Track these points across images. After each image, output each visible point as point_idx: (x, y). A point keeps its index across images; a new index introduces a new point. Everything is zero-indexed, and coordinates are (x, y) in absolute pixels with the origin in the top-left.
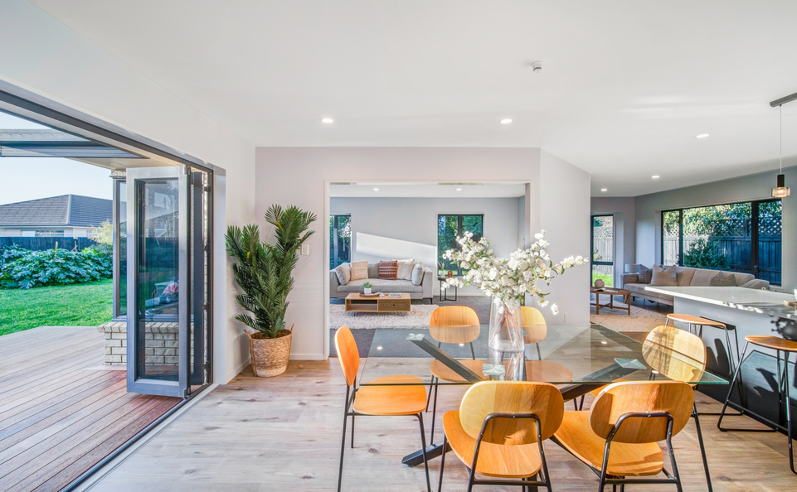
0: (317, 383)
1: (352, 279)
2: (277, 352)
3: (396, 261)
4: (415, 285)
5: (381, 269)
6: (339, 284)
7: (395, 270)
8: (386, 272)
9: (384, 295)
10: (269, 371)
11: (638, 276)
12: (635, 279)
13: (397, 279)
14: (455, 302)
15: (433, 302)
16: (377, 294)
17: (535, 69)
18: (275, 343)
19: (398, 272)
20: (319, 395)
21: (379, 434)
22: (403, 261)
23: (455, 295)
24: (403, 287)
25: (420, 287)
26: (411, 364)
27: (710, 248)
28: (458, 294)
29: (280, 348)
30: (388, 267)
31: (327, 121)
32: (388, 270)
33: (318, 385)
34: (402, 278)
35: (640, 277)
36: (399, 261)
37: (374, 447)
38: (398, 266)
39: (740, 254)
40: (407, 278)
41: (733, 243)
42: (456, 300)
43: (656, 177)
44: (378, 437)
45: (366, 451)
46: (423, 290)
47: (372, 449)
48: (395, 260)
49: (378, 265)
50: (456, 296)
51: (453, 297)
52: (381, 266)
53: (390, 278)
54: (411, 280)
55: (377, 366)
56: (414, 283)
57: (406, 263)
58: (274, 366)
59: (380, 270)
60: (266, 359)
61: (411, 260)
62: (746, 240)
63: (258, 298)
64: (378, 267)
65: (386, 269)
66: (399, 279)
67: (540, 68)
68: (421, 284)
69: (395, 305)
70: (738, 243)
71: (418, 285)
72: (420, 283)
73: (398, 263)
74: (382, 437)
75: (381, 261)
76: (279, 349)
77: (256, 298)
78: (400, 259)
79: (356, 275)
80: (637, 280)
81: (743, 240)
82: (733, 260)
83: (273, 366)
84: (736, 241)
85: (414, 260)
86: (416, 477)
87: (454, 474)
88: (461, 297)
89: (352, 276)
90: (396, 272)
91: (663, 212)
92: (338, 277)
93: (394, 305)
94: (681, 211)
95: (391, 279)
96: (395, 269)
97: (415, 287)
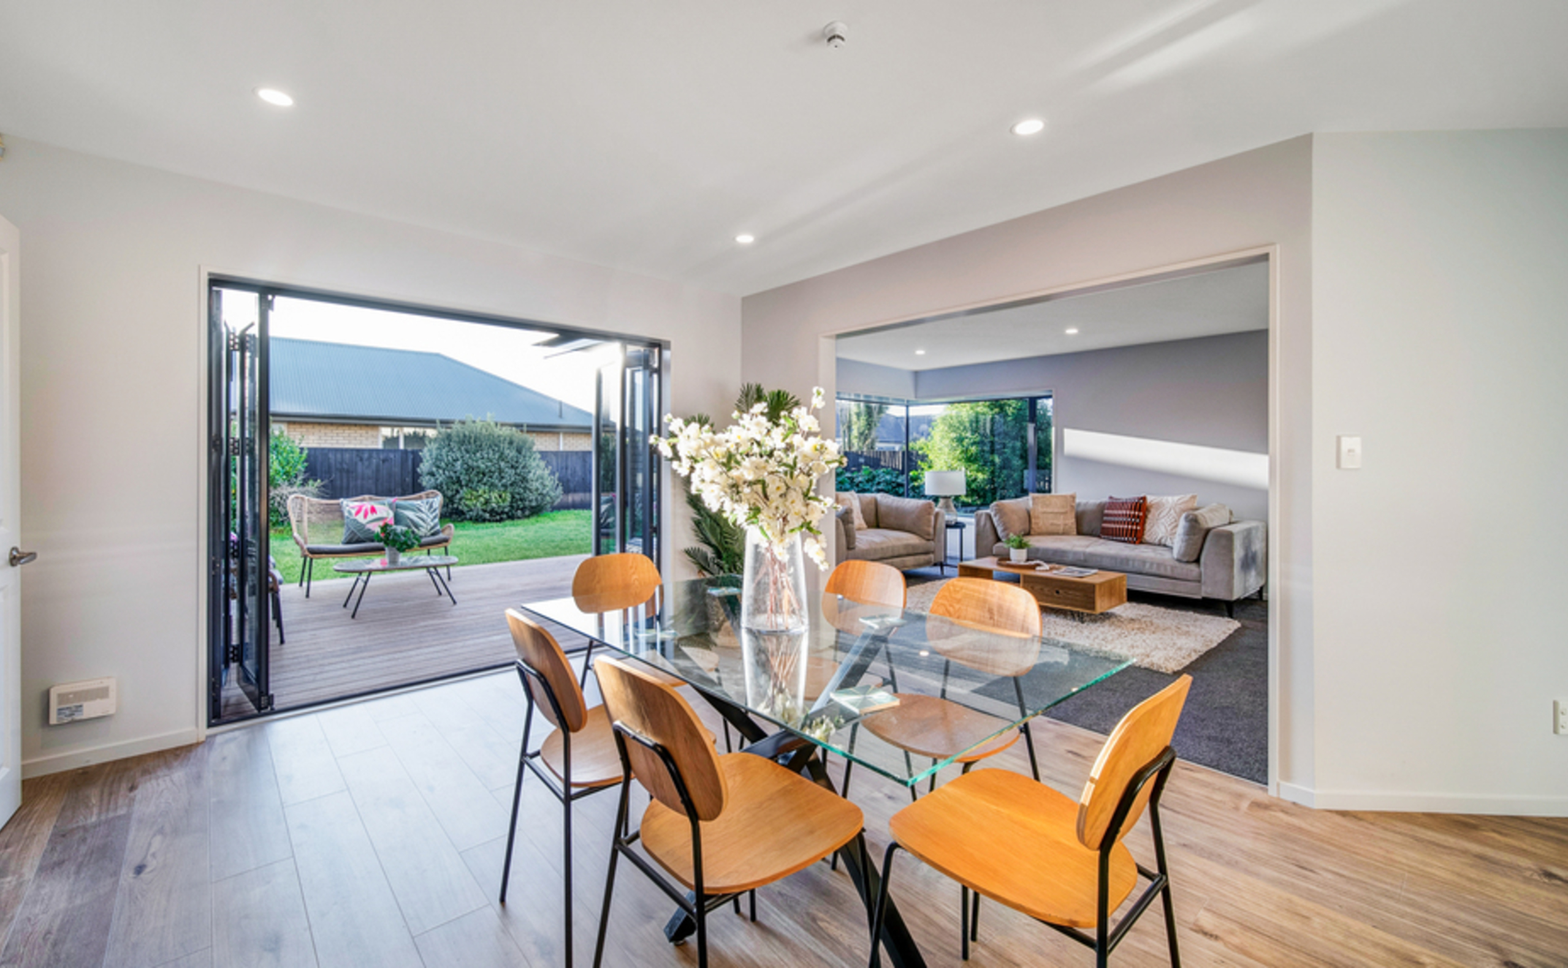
1: (1032, 532)
3: (1146, 499)
4: (1180, 561)
5: (1108, 515)
6: (998, 540)
7: (1141, 521)
8: (1114, 522)
9: (1047, 568)
13: (1141, 543)
16: (1033, 563)
19: (1148, 527)
22: (1162, 499)
25: (1193, 567)
30: (1120, 512)
32: (1120, 519)
34: (1157, 541)
36: (1150, 499)
38: (1148, 511)
46: (1200, 574)
48: (1142, 496)
49: (1102, 507)
52: (1108, 509)
53: (1119, 538)
54: (1170, 548)
56: (1177, 556)
57: (1169, 504)
59: (1105, 518)
61: (1186, 498)
64: (1102, 512)
65: (1115, 515)
66: (1146, 543)
68: (1197, 561)
71: (1188, 562)
72: (1194, 558)
73: (1148, 503)
75: (1111, 498)
79: (1041, 524)
85: (1193, 498)
89: (1033, 526)
90: (1142, 524)
92: (996, 524)
93: (1057, 592)
95: (1124, 541)
96: (1140, 517)
97: (1182, 565)
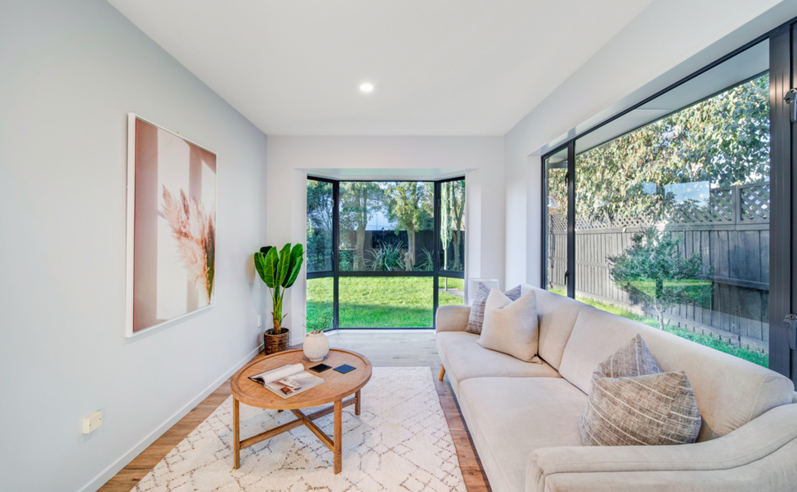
27: (668, 244)
39: (726, 255)
41: (712, 233)
62: (738, 228)
70: (723, 234)
81: (733, 228)
82: (712, 268)
84: (718, 231)
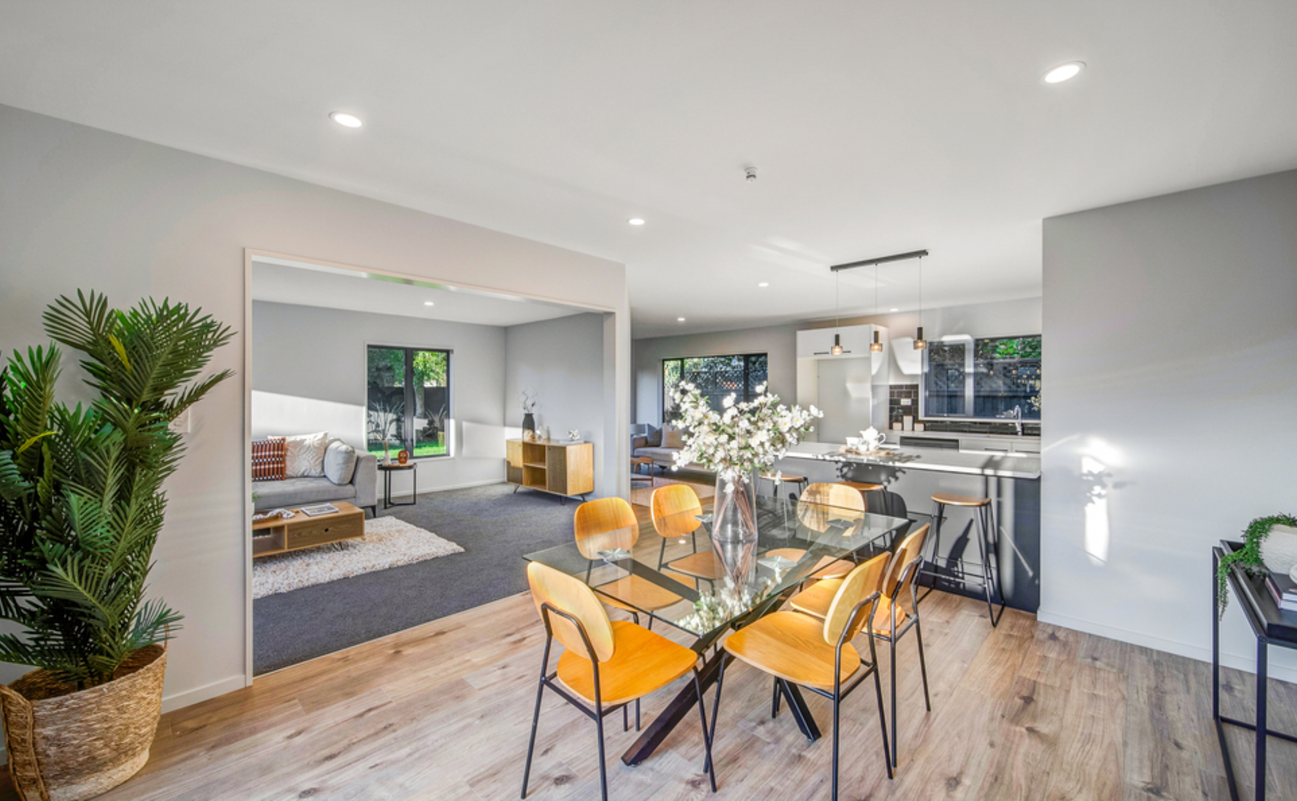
0: (291, 737)
2: (136, 710)
3: (284, 440)
4: (339, 485)
7: (282, 459)
9: (292, 514)
10: (108, 774)
11: (646, 438)
12: (643, 442)
13: (286, 478)
14: (414, 506)
15: (377, 514)
16: (275, 512)
17: (748, 177)
18: (133, 685)
19: (288, 463)
20: (331, 757)
21: (541, 752)
22: (299, 438)
23: (412, 493)
24: (311, 492)
25: (350, 487)
26: (459, 627)
28: (418, 492)
29: (145, 695)
30: (264, 454)
31: (348, 121)
33: (298, 740)
34: (300, 474)
35: (649, 439)
36: (289, 439)
37: (557, 773)
38: (287, 450)
40: (313, 473)
42: (414, 503)
43: (681, 319)
44: (544, 757)
45: (553, 787)
46: (357, 492)
47: (557, 779)
48: (280, 438)
50: (415, 495)
51: (409, 496)
53: (270, 477)
54: (325, 476)
55: (398, 652)
56: (336, 481)
57: (307, 443)
58: (126, 753)
60: (99, 744)
61: (320, 435)
63: (65, 570)
66: (292, 477)
67: (754, 176)
68: (352, 482)
69: (330, 529)
71: (346, 485)
72: (349, 480)
73: (286, 443)
74: (550, 753)
76: (144, 698)
77: (59, 571)
78: (289, 435)
80: (647, 444)
83: (122, 753)
85: (326, 435)
86: (658, 772)
87: (693, 739)
88: (424, 495)
90: (283, 462)
91: (664, 360)
93: (327, 530)
94: (682, 360)
95: (272, 480)
96: (282, 456)
97: (338, 488)
